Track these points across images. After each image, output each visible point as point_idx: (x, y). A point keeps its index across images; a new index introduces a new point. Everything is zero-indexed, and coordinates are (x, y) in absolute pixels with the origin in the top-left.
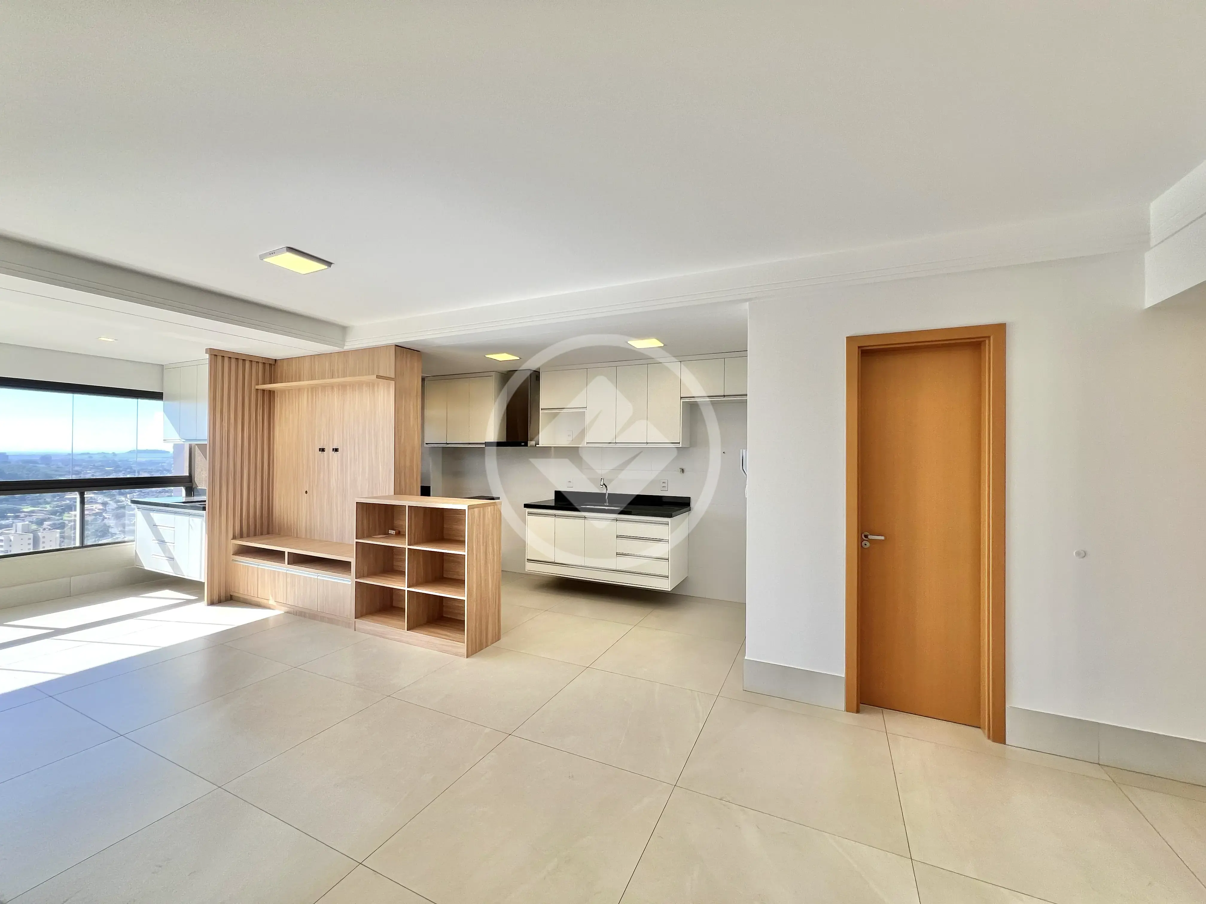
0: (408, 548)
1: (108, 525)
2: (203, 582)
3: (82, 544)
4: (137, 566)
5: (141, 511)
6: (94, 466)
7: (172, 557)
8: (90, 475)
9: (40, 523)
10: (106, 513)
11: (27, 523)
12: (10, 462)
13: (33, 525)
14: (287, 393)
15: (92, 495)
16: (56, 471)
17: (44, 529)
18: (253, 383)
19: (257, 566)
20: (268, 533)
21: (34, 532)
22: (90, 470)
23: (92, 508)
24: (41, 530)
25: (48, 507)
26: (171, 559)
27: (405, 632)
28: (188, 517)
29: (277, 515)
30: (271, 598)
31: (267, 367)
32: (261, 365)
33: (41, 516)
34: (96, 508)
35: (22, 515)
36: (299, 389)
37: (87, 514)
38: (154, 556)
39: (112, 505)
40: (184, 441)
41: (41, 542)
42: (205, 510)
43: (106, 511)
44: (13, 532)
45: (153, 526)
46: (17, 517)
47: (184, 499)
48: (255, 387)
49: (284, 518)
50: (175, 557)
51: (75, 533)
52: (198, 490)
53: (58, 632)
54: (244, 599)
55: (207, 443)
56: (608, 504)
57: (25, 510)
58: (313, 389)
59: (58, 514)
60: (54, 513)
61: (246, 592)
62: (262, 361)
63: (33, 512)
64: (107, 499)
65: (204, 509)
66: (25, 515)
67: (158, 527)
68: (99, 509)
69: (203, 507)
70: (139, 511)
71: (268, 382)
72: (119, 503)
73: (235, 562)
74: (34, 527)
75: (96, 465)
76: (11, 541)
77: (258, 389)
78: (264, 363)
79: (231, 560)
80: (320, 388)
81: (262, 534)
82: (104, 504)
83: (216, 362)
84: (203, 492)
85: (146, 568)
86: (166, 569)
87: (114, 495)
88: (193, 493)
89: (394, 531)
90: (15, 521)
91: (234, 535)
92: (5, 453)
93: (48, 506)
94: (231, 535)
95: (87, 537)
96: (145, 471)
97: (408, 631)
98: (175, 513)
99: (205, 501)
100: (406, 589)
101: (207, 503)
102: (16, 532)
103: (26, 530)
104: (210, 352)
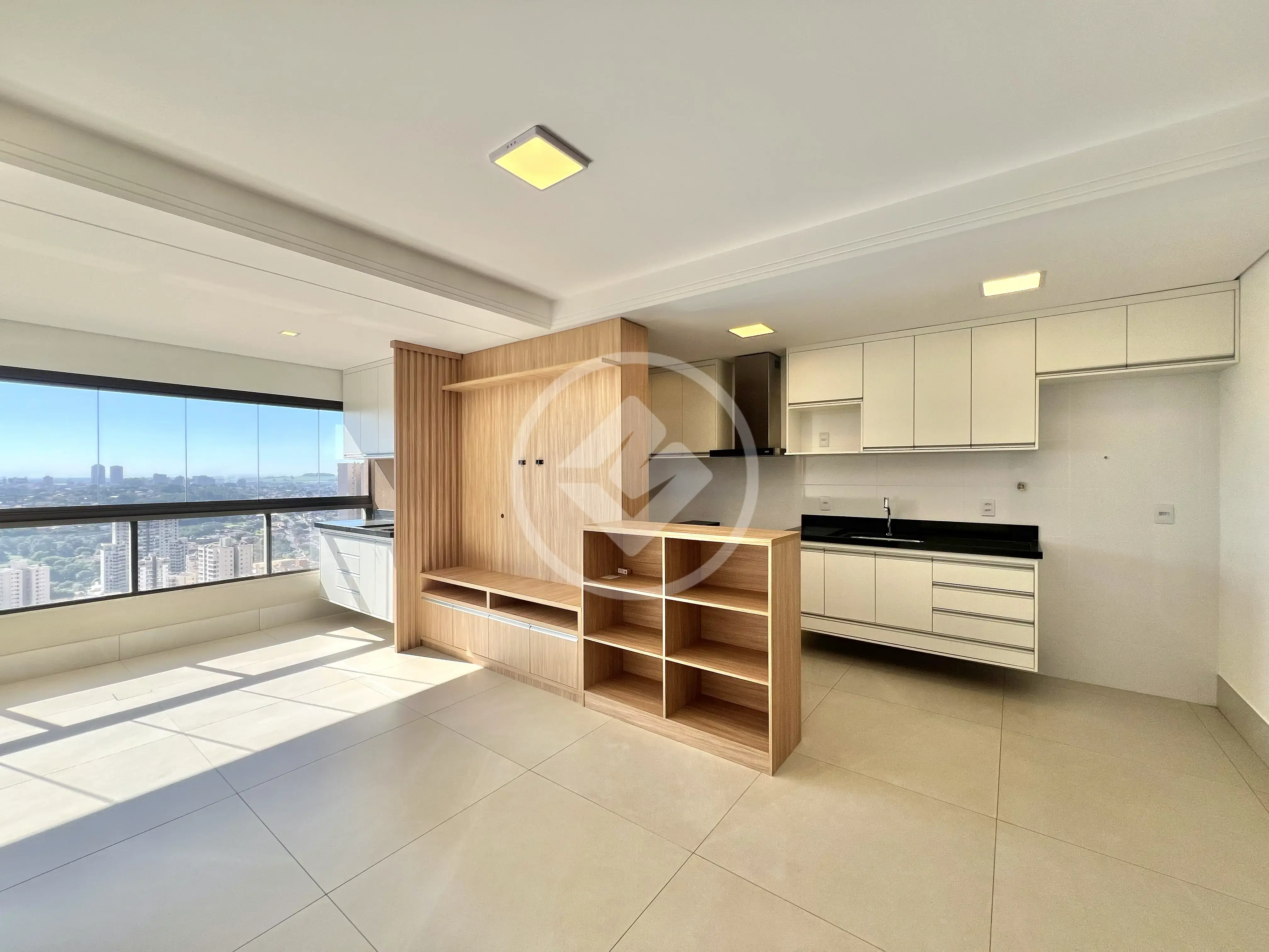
0: (666, 599)
1: (289, 541)
2: (392, 623)
3: (270, 573)
4: (322, 598)
5: (324, 536)
6: (277, 488)
7: (357, 590)
8: (275, 496)
9: (239, 538)
10: (287, 530)
11: (230, 537)
12: (216, 485)
13: (233, 539)
14: (476, 392)
15: (276, 514)
16: (250, 492)
17: (242, 544)
18: (440, 381)
19: (452, 608)
20: (458, 565)
21: (234, 546)
22: (274, 492)
23: (276, 525)
24: (240, 544)
25: (244, 525)
26: (356, 592)
27: (664, 720)
28: (374, 545)
29: (467, 544)
30: (468, 649)
31: (454, 362)
32: (447, 361)
33: (239, 532)
34: (279, 526)
35: (226, 531)
36: (492, 389)
37: (274, 531)
38: (338, 588)
39: (291, 523)
40: (365, 455)
41: (240, 555)
42: (393, 537)
43: (287, 528)
44: (219, 545)
45: (337, 553)
46: (222, 533)
47: (365, 522)
48: (441, 388)
49: (475, 548)
50: (361, 592)
51: (263, 548)
52: (378, 512)
53: (247, 680)
54: (436, 646)
55: (393, 457)
56: (891, 535)
57: (228, 527)
58: (509, 386)
59: (251, 530)
60: (248, 529)
61: (439, 638)
62: (449, 356)
63: (233, 528)
64: (288, 518)
65: (392, 535)
66: (227, 531)
67: (342, 555)
68: (282, 527)
69: (391, 533)
70: (322, 535)
71: (455, 381)
72: (296, 521)
73: (427, 601)
74: (234, 541)
75: (279, 487)
76: (218, 553)
77: (444, 391)
78: (451, 359)
79: (421, 597)
80: (518, 384)
81: (451, 566)
82: (286, 522)
83: (402, 357)
84: (388, 514)
85: (331, 601)
86: (351, 604)
87: (293, 515)
88: (374, 514)
89: (626, 570)
90: (222, 536)
91: (423, 565)
92: (213, 477)
93: (244, 523)
94: (420, 568)
95: (274, 550)
96: (316, 492)
97: (667, 719)
98: (360, 539)
99: (393, 525)
100: (664, 658)
101: (394, 527)
102: (222, 545)
103: (229, 544)
104: (396, 345)
